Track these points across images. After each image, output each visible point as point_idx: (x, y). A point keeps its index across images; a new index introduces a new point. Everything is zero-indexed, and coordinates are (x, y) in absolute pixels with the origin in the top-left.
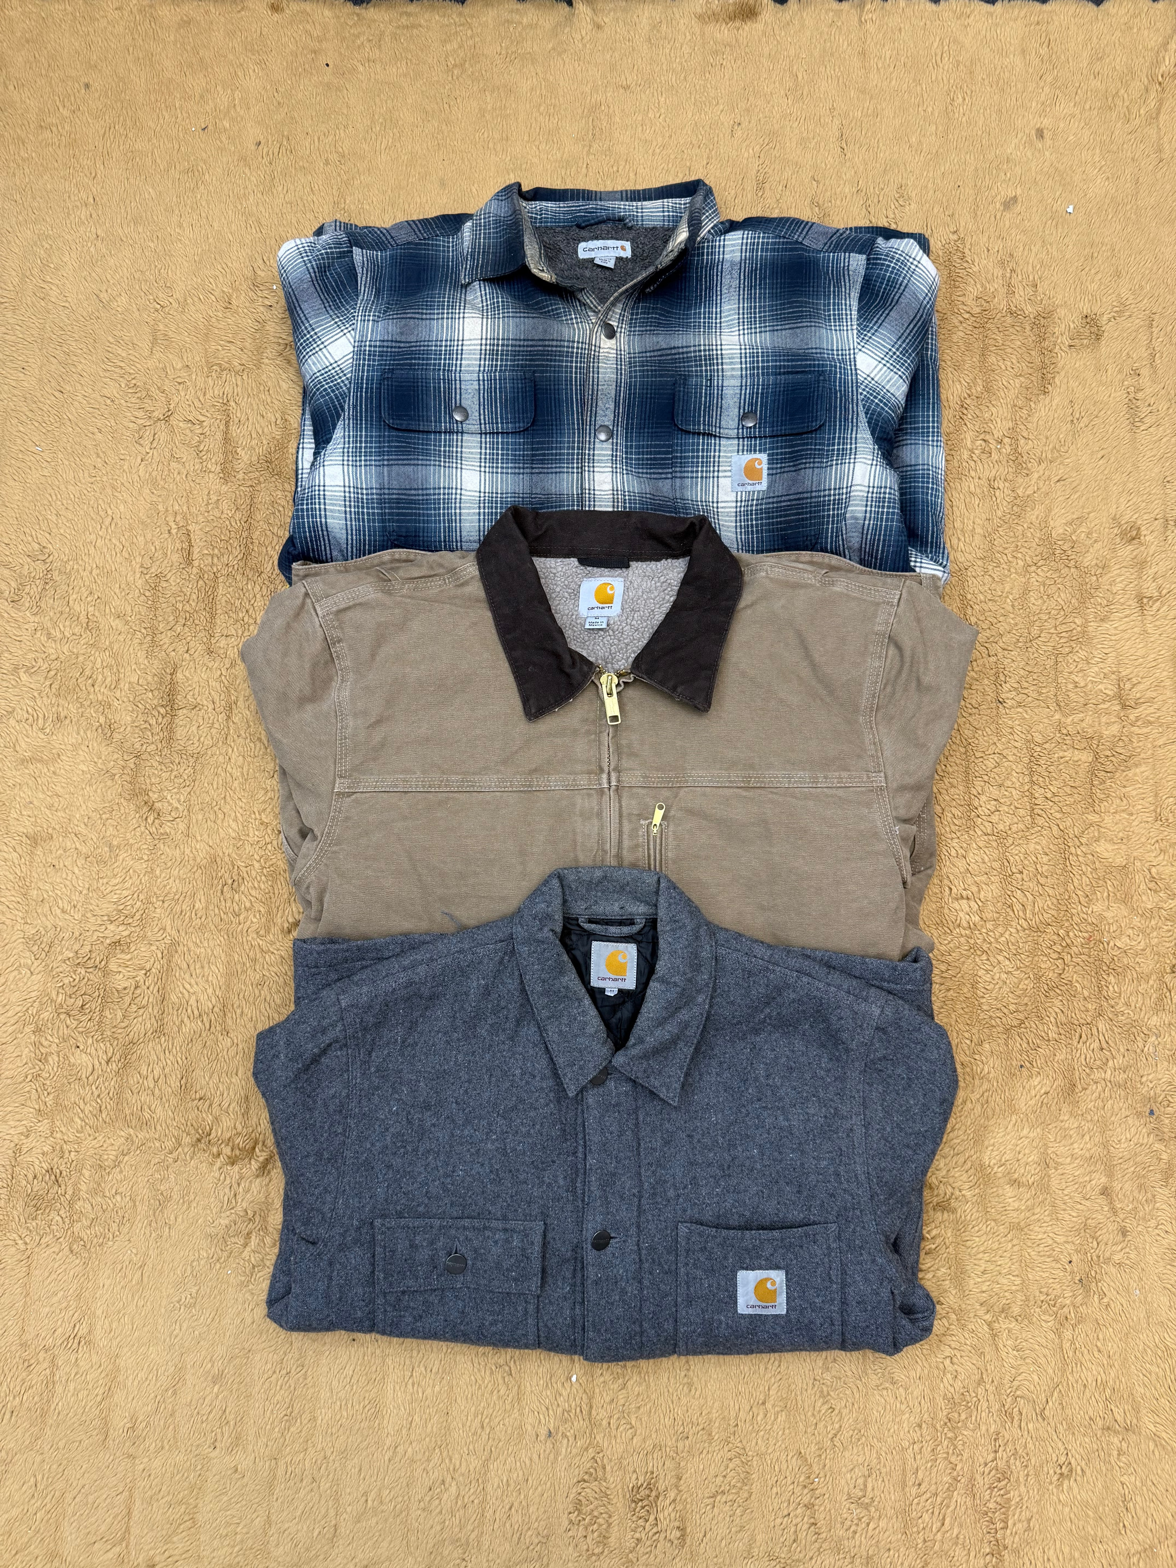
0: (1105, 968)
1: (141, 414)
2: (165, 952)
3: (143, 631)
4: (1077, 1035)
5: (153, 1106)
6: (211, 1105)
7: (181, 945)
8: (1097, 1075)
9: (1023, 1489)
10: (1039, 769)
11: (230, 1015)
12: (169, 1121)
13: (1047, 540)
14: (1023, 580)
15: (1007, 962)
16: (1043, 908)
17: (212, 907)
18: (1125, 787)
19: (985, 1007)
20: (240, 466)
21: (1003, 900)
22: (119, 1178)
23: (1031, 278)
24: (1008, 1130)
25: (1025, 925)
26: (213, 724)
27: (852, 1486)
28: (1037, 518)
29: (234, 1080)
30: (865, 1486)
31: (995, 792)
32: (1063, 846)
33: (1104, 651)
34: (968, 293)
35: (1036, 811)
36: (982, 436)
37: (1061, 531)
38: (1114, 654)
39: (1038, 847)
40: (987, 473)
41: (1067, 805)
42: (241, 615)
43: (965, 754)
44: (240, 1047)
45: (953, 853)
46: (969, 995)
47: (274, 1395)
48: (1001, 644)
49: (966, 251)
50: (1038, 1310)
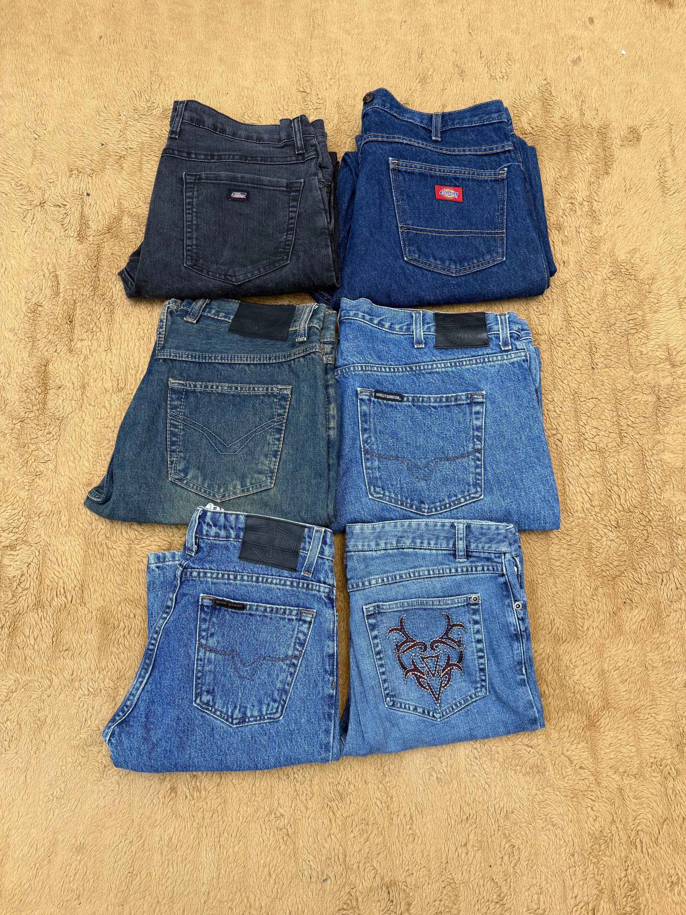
0: (674, 535)
1: (24, 202)
2: (41, 551)
3: (27, 339)
4: (660, 580)
5: (33, 657)
6: (73, 655)
7: (52, 546)
8: (675, 606)
9: (648, 895)
10: (622, 407)
11: (86, 592)
12: (44, 667)
13: (615, 264)
14: (602, 289)
15: (611, 534)
16: (632, 497)
17: (73, 519)
18: (678, 417)
19: (598, 564)
20: (90, 232)
21: (605, 493)
22: (9, 709)
23: (594, 106)
24: (619, 646)
25: (620, 508)
26: (73, 397)
27: (530, 901)
28: (607, 250)
29: (89, 637)
30: (539, 900)
31: (595, 423)
32: (641, 456)
33: (658, 331)
34: (555, 115)
35: (622, 434)
36: (570, 201)
37: (624, 258)
38: (664, 333)
39: (626, 457)
40: (574, 224)
41: (642, 429)
42: (91, 326)
43: (574, 399)
44: (94, 613)
45: (571, 463)
46: (586, 556)
47: (120, 859)
48: (592, 329)
49: (552, 90)
50: (649, 769)
